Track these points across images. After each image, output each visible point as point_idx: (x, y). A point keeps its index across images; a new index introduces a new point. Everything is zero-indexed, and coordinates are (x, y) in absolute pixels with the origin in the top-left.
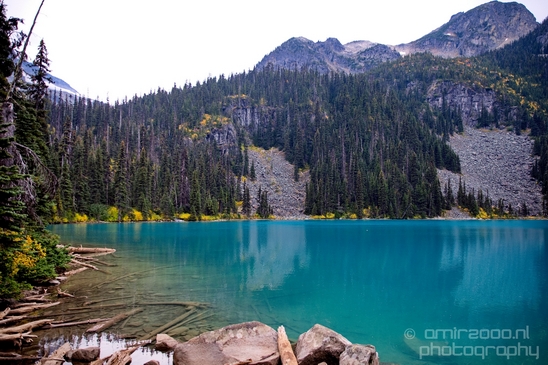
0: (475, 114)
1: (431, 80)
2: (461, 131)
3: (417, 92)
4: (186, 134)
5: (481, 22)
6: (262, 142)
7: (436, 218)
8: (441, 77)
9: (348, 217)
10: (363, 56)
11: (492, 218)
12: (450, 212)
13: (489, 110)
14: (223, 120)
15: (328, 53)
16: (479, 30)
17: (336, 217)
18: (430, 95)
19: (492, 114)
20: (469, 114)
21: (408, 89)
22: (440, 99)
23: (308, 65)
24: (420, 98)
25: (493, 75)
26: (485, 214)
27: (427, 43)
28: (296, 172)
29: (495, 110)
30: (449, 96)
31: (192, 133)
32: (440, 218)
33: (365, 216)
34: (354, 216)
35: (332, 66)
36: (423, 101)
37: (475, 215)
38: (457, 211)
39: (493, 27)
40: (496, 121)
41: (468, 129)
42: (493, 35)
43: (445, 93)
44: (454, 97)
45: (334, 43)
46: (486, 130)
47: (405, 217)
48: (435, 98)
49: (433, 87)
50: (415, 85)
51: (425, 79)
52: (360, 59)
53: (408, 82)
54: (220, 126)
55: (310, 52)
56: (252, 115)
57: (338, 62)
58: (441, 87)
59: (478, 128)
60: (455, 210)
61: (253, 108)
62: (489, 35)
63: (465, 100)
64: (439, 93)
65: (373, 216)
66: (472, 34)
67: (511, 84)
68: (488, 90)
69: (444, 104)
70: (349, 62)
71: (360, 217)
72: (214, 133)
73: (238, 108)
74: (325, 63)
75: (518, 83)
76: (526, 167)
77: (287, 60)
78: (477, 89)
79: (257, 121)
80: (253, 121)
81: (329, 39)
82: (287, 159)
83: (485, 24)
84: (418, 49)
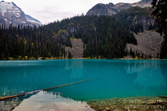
0: (148, 26)
1: (135, 15)
2: (142, 31)
3: (130, 20)
4: (54, 35)
6: (77, 37)
7: (121, 59)
8: (138, 14)
9: (94, 58)
10: (120, 8)
11: (139, 59)
12: (127, 57)
13: (153, 24)
14: (64, 31)
15: (109, 8)
17: (91, 58)
18: (134, 20)
19: (154, 26)
20: (146, 26)
21: (127, 19)
22: (137, 21)
23: (102, 12)
24: (130, 21)
26: (137, 57)
27: (143, 2)
28: (84, 45)
29: (155, 24)
30: (140, 20)
31: (56, 35)
32: (122, 59)
33: (99, 58)
34: (96, 58)
35: (110, 12)
36: (131, 22)
37: (134, 58)
38: (129, 57)
41: (145, 31)
43: (139, 19)
44: (141, 20)
45: (111, 4)
46: (151, 31)
47: (111, 58)
48: (135, 21)
49: (135, 18)
50: (129, 17)
51: (133, 15)
52: (119, 9)
53: (128, 16)
54: (63, 33)
55: (103, 8)
56: (75, 29)
57: (112, 10)
58: (137, 17)
59: (149, 30)
60: (128, 56)
61: (75, 27)
63: (145, 21)
64: (137, 19)
65: (101, 58)
68: (153, 18)
69: (138, 23)
70: (115, 10)
71: (97, 58)
72: (62, 35)
73: (70, 27)
74: (107, 11)
76: (161, 43)
77: (96, 11)
78: (149, 18)
79: (76, 31)
80: (75, 31)
81: (110, 3)
82: (83, 42)
84: (140, 4)
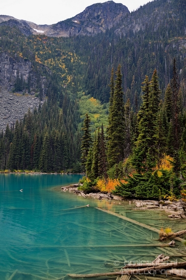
5: (96, 15)
13: (25, 77)
16: (94, 21)
19: (26, 82)
20: (9, 80)
25: (57, 51)
29: (29, 78)
39: (103, 20)
40: (28, 88)
42: (101, 26)
62: (99, 26)
63: (7, 67)
66: (88, 24)
67: (67, 61)
75: (72, 61)
83: (98, 16)
84: (52, 30)
